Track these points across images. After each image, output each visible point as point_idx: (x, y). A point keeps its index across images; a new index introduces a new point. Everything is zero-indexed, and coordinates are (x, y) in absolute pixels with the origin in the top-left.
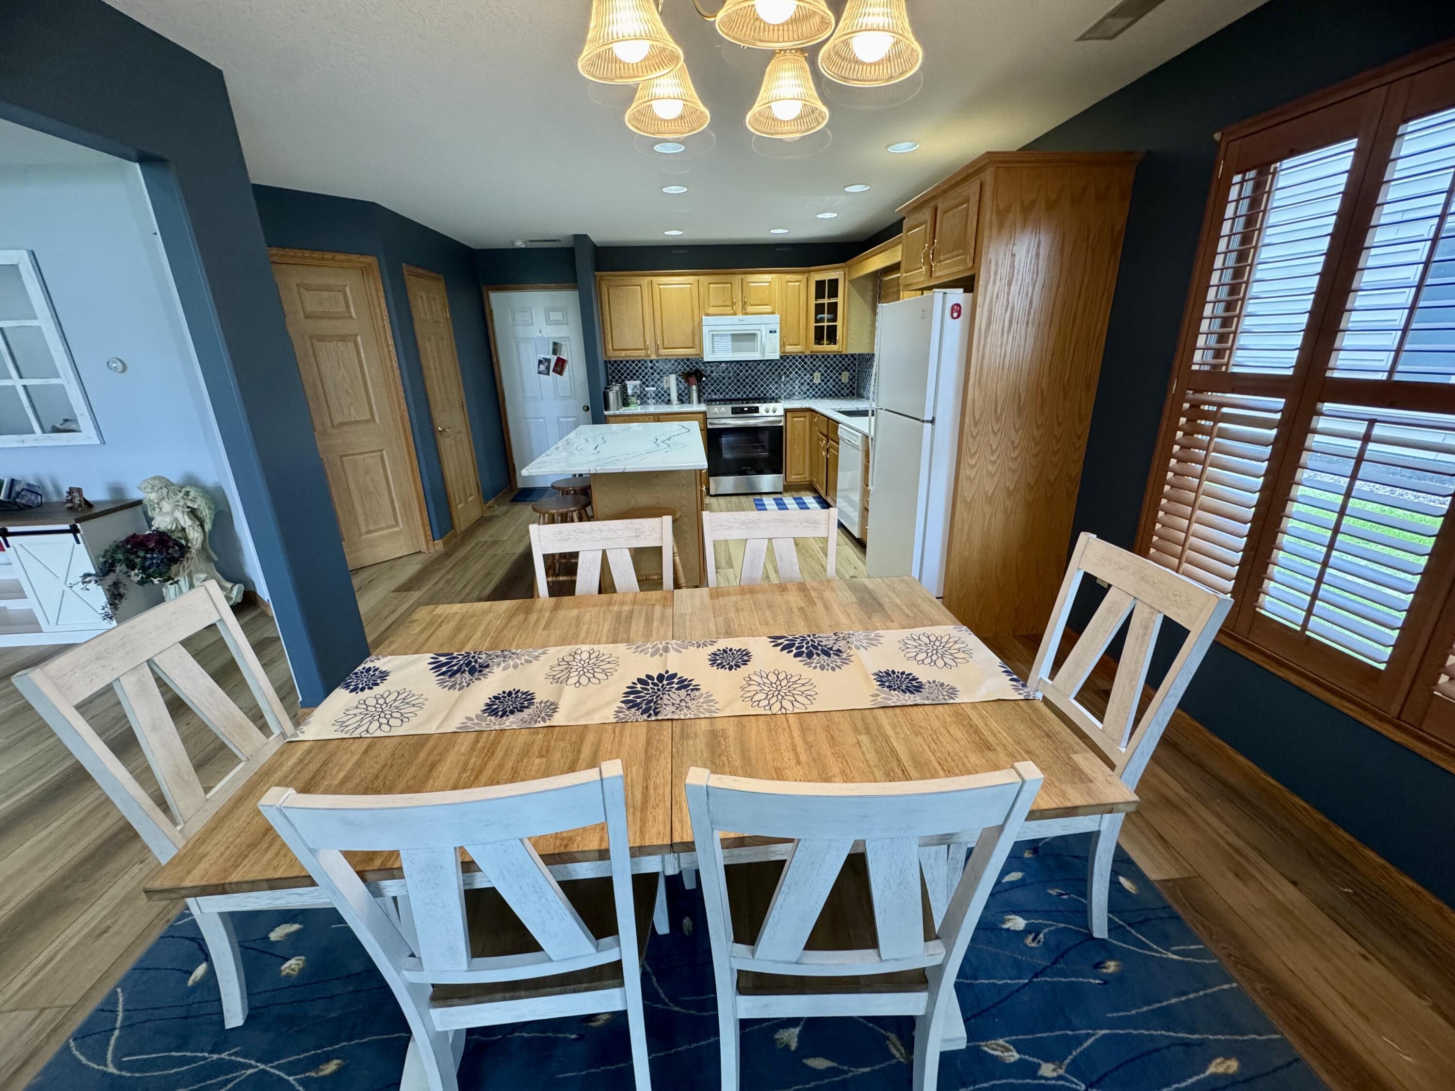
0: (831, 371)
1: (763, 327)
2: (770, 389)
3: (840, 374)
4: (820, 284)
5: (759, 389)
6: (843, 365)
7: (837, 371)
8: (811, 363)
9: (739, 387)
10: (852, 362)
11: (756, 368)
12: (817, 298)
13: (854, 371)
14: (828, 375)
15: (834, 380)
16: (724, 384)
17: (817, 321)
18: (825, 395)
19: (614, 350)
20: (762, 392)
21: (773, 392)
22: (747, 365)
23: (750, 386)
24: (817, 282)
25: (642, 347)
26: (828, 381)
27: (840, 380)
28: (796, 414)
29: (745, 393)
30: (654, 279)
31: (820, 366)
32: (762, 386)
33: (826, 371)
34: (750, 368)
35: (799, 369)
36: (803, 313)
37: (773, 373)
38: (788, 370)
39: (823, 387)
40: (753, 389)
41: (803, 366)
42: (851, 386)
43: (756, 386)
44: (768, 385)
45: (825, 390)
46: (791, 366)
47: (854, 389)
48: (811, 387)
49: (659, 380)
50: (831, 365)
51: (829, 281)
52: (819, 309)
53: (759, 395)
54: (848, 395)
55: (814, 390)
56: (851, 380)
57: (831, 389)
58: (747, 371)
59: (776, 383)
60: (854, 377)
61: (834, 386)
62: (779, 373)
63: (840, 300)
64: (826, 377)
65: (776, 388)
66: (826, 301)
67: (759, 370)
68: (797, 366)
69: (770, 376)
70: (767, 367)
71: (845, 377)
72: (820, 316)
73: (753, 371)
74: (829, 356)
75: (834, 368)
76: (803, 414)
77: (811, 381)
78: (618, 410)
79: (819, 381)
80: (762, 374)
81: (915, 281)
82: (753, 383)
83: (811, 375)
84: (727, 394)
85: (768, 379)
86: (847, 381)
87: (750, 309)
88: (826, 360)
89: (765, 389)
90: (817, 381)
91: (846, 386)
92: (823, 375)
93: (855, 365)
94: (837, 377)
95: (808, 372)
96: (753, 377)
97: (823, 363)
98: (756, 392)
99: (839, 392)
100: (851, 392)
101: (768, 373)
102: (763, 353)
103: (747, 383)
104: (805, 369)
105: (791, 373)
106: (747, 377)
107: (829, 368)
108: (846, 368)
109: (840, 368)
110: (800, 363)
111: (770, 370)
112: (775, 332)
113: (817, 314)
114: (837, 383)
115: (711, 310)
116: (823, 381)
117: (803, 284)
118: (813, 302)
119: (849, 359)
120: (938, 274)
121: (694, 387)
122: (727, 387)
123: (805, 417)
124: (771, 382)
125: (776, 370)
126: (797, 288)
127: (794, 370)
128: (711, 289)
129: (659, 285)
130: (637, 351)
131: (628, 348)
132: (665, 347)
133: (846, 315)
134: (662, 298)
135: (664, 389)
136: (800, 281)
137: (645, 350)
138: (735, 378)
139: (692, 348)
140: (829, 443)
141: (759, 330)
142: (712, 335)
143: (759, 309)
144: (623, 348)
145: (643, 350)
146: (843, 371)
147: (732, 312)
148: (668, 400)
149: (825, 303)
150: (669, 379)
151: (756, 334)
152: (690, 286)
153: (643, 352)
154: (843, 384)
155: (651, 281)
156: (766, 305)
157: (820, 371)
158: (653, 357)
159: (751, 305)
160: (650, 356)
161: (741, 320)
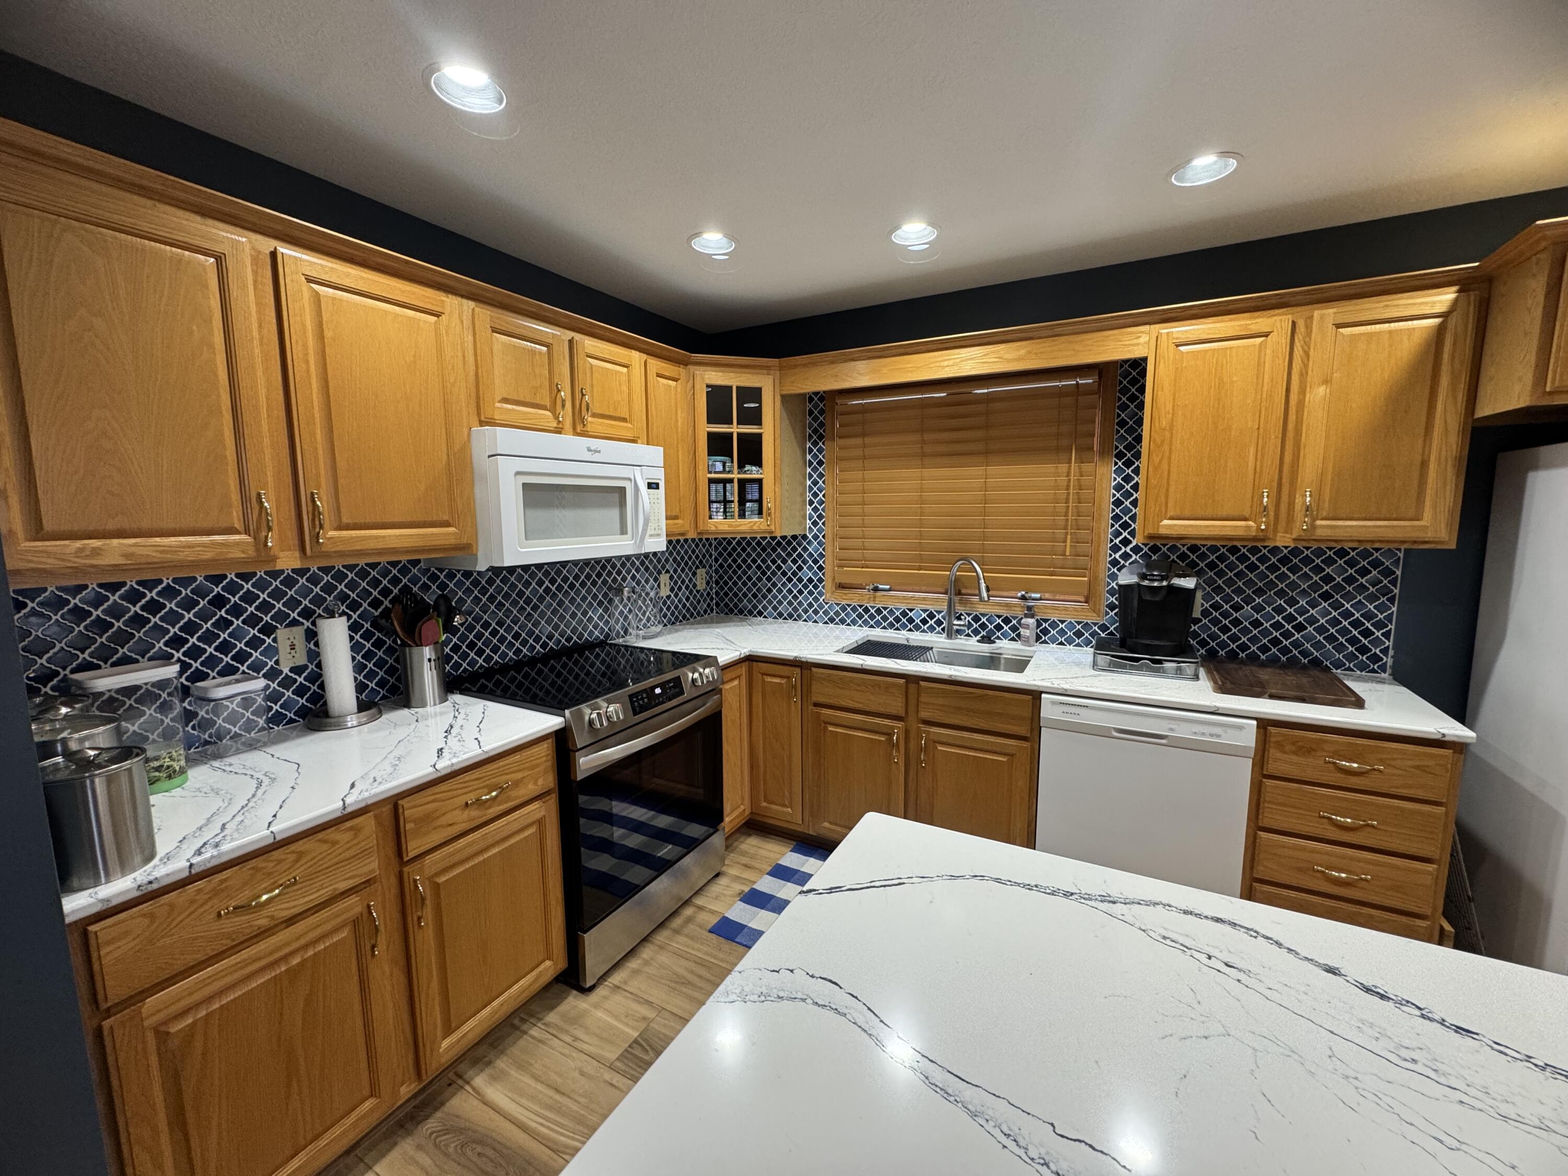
0: (683, 570)
1: (633, 473)
2: (594, 619)
3: (694, 574)
5: (570, 624)
6: (697, 557)
7: (690, 569)
9: (523, 626)
10: (709, 551)
12: (711, 420)
13: (711, 566)
14: (682, 577)
15: (687, 587)
16: (486, 625)
17: (713, 467)
18: (680, 618)
19: (37, 531)
21: (596, 626)
24: (711, 389)
25: (234, 519)
26: (680, 589)
27: (695, 586)
28: (728, 675)
29: (538, 639)
30: (284, 248)
32: (576, 615)
33: (678, 571)
35: (638, 570)
36: (685, 445)
37: (594, 583)
38: (619, 573)
39: (673, 602)
40: (558, 627)
41: (642, 563)
42: (708, 594)
43: (565, 618)
47: (712, 599)
48: (657, 604)
49: (254, 643)
50: (682, 558)
51: (738, 388)
52: (718, 444)
53: (569, 639)
55: (660, 610)
56: (708, 583)
59: (600, 604)
60: (711, 577)
61: (687, 599)
62: (604, 582)
63: (766, 430)
64: (678, 583)
65: (601, 617)
66: (735, 429)
70: (582, 570)
71: (701, 579)
75: (686, 564)
76: (737, 671)
77: (659, 592)
79: (668, 593)
80: (572, 586)
82: (555, 612)
83: (656, 580)
84: (496, 650)
86: (704, 585)
87: (594, 424)
90: (665, 591)
91: (702, 595)
92: (671, 578)
93: (712, 556)
94: (692, 580)
95: (654, 574)
99: (697, 608)
100: (711, 605)
101: (583, 585)
102: (641, 537)
103: (542, 614)
104: (647, 569)
105: (624, 579)
106: (541, 599)
107: (679, 565)
108: (701, 562)
109: (694, 563)
111: (588, 577)
112: (657, 486)
113: (712, 453)
114: (691, 592)
116: (672, 590)
117: (679, 385)
118: (705, 428)
119: (706, 546)
121: (428, 652)
122: (494, 633)
124: (590, 605)
125: (599, 575)
126: (673, 393)
128: (496, 347)
129: (310, 280)
130: (205, 539)
131: (145, 524)
132: (345, 520)
133: (778, 462)
134: (328, 334)
135: (286, 670)
136: (676, 380)
137: (247, 532)
138: (515, 603)
139: (447, 524)
140: (925, 732)
141: (630, 479)
142: (524, 484)
143: (612, 426)
144: (111, 525)
145: (238, 532)
146: (697, 567)
147: (555, 425)
148: (303, 713)
149: (732, 434)
150: (312, 635)
151: (625, 488)
152: (433, 319)
153: (237, 544)
154: (698, 591)
155: (274, 255)
156: (624, 420)
157: (668, 571)
158: (288, 561)
159: (594, 415)
160: (274, 559)
161: (589, 450)
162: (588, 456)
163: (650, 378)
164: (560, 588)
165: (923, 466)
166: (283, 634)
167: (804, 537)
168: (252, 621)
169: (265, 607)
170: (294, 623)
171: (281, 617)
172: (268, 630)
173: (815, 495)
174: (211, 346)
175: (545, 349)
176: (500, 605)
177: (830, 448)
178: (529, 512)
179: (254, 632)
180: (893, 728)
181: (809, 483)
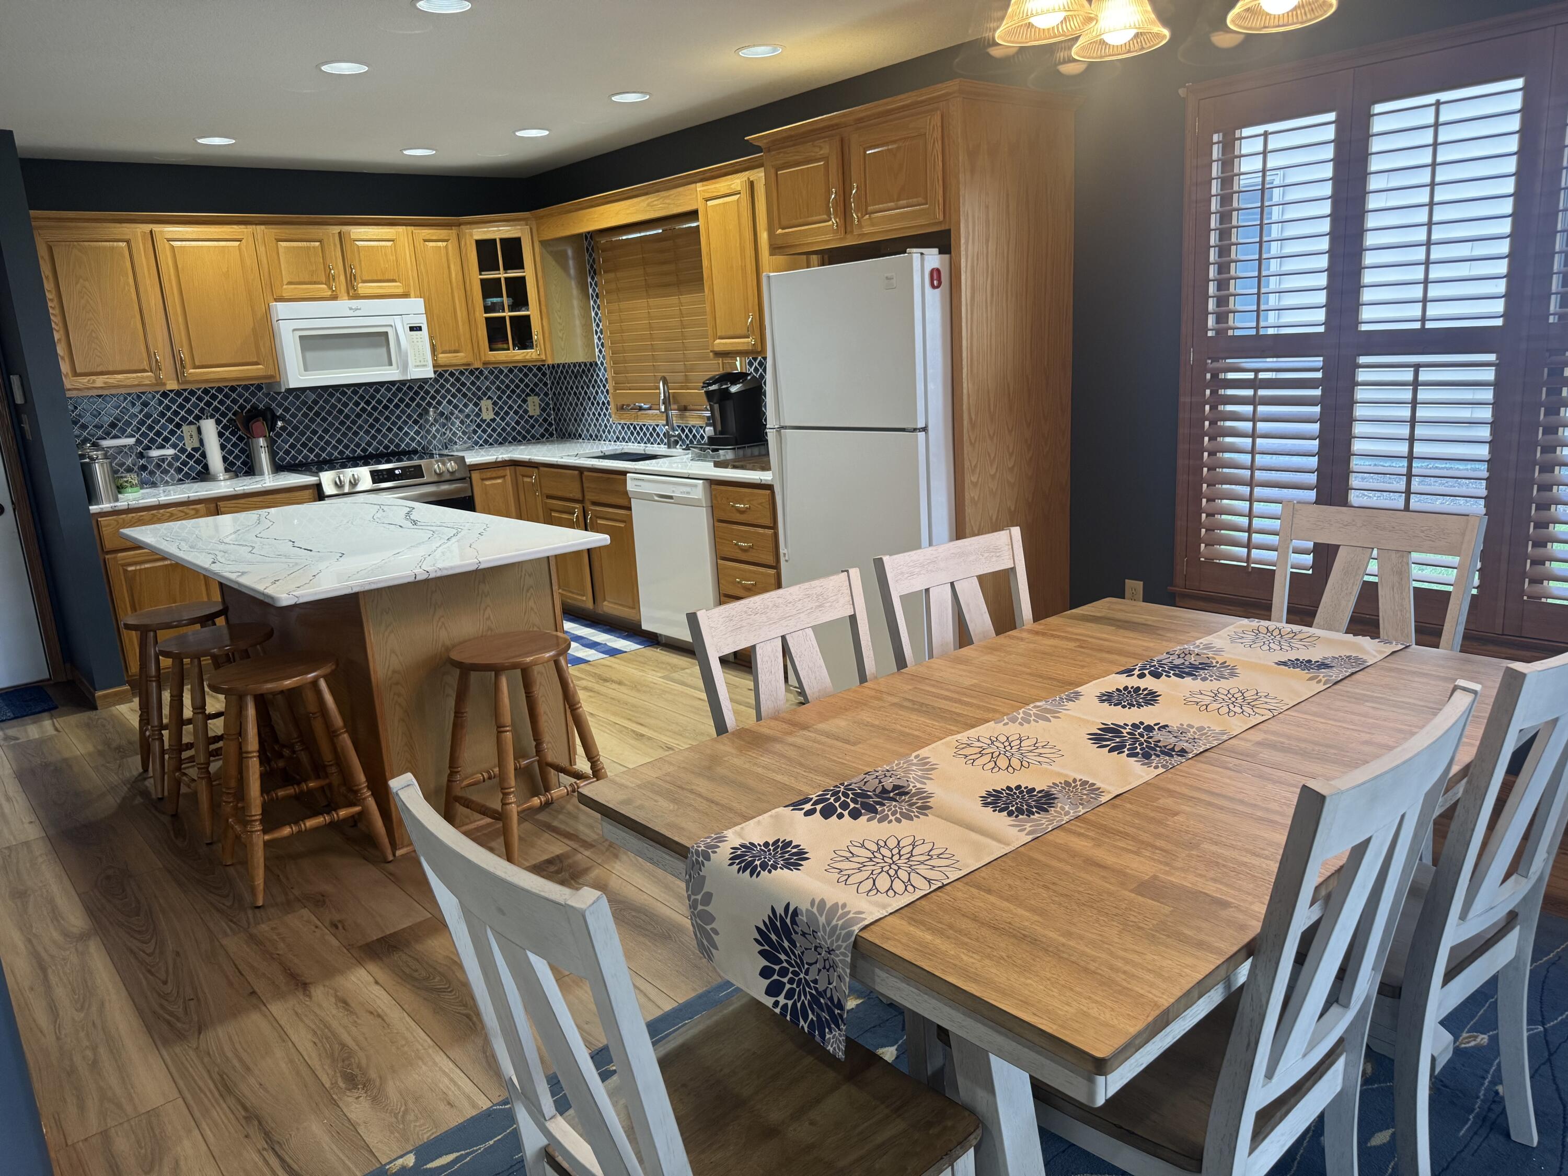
0: (509, 397)
1: (398, 321)
2: (406, 434)
3: (524, 401)
4: (485, 249)
5: (385, 436)
6: (527, 386)
7: (519, 396)
8: (473, 383)
9: (345, 435)
10: (540, 380)
11: (373, 397)
12: (482, 269)
13: (546, 394)
14: (505, 403)
15: (516, 413)
16: (314, 432)
17: (487, 309)
18: (505, 439)
19: (76, 374)
20: (391, 441)
21: (413, 439)
22: (355, 392)
23: (367, 432)
24: (479, 243)
25: (145, 365)
26: (507, 413)
27: (526, 411)
28: (489, 474)
29: (358, 445)
30: (157, 228)
31: (488, 388)
32: (390, 430)
33: (500, 398)
34: (362, 397)
35: (454, 396)
36: (458, 295)
37: (408, 406)
38: (433, 398)
39: (499, 425)
40: (374, 438)
41: (459, 390)
42: (545, 420)
43: (379, 431)
44: (400, 429)
45: (504, 429)
46: (437, 392)
47: (550, 424)
48: (479, 426)
49: (172, 433)
50: (508, 387)
51: (501, 240)
52: (490, 288)
53: (387, 447)
54: (543, 436)
55: (484, 431)
56: (544, 410)
57: (514, 429)
58: (357, 404)
59: (416, 422)
60: (548, 404)
61: (518, 423)
62: (419, 405)
63: (529, 273)
64: (501, 408)
65: (417, 433)
66: (502, 275)
67: (379, 402)
68: (448, 391)
69: (403, 412)
70: (395, 395)
71: (533, 406)
72: (490, 301)
73: (368, 403)
74: (501, 372)
75: (513, 392)
76: (501, 472)
77: (478, 415)
78: (117, 500)
79: (492, 416)
80: (386, 407)
81: (810, 240)
82: (372, 426)
83: (476, 405)
84: (323, 449)
85: (399, 417)
86: (538, 412)
87: (363, 288)
88: (497, 377)
89: (396, 435)
90: (488, 415)
91: (536, 421)
92: (495, 404)
93: (545, 384)
94: (520, 406)
95: (470, 400)
96: (370, 415)
97: (493, 383)
98: (380, 442)
99: (528, 432)
100: (546, 430)
101: (397, 406)
102: (405, 367)
103: (360, 427)
104: (465, 395)
105: (439, 403)
106: (359, 416)
107: (504, 392)
108: (532, 390)
109: (523, 391)
110: (453, 385)
111: (401, 400)
112: (419, 329)
113: (485, 296)
114: (521, 417)
115: (288, 290)
116: (497, 414)
117: (452, 246)
118: (476, 277)
119: (535, 375)
120: (866, 230)
121: (262, 441)
122: (321, 438)
123: (504, 477)
124: (405, 423)
125: (412, 399)
126: (443, 252)
127: (444, 397)
128: (281, 251)
129: (169, 240)
130: (134, 375)
131: (111, 369)
132: (197, 364)
133: (542, 299)
134: (180, 266)
135: (189, 449)
136: (447, 241)
137: (151, 371)
138: (336, 418)
139: (257, 364)
140: (591, 510)
141: (391, 326)
142: (301, 337)
143: (380, 287)
144: (99, 369)
145: (147, 372)
146: (528, 395)
147: (330, 293)
148: (199, 473)
149: (499, 279)
150: (199, 430)
151: (387, 333)
152: (237, 243)
153: (147, 377)
154: (531, 417)
155: (151, 232)
156: (393, 281)
157: (490, 398)
158: (172, 385)
159: (364, 282)
160: (164, 384)
161: (351, 309)
162: (351, 313)
163: (417, 244)
164: (374, 408)
165: (649, 297)
166: (185, 428)
167: (596, 364)
168: (170, 420)
169: (176, 413)
170: (191, 423)
171: (184, 419)
172: (178, 426)
173: (598, 325)
174: (128, 284)
175: (317, 244)
176: (324, 419)
177: (602, 280)
178: (309, 355)
179: (171, 427)
180: (576, 508)
181: (593, 314)
